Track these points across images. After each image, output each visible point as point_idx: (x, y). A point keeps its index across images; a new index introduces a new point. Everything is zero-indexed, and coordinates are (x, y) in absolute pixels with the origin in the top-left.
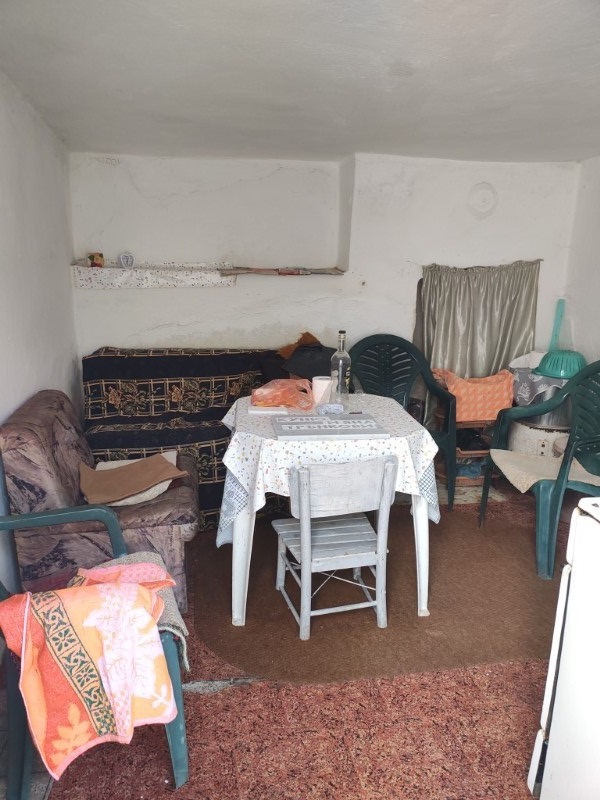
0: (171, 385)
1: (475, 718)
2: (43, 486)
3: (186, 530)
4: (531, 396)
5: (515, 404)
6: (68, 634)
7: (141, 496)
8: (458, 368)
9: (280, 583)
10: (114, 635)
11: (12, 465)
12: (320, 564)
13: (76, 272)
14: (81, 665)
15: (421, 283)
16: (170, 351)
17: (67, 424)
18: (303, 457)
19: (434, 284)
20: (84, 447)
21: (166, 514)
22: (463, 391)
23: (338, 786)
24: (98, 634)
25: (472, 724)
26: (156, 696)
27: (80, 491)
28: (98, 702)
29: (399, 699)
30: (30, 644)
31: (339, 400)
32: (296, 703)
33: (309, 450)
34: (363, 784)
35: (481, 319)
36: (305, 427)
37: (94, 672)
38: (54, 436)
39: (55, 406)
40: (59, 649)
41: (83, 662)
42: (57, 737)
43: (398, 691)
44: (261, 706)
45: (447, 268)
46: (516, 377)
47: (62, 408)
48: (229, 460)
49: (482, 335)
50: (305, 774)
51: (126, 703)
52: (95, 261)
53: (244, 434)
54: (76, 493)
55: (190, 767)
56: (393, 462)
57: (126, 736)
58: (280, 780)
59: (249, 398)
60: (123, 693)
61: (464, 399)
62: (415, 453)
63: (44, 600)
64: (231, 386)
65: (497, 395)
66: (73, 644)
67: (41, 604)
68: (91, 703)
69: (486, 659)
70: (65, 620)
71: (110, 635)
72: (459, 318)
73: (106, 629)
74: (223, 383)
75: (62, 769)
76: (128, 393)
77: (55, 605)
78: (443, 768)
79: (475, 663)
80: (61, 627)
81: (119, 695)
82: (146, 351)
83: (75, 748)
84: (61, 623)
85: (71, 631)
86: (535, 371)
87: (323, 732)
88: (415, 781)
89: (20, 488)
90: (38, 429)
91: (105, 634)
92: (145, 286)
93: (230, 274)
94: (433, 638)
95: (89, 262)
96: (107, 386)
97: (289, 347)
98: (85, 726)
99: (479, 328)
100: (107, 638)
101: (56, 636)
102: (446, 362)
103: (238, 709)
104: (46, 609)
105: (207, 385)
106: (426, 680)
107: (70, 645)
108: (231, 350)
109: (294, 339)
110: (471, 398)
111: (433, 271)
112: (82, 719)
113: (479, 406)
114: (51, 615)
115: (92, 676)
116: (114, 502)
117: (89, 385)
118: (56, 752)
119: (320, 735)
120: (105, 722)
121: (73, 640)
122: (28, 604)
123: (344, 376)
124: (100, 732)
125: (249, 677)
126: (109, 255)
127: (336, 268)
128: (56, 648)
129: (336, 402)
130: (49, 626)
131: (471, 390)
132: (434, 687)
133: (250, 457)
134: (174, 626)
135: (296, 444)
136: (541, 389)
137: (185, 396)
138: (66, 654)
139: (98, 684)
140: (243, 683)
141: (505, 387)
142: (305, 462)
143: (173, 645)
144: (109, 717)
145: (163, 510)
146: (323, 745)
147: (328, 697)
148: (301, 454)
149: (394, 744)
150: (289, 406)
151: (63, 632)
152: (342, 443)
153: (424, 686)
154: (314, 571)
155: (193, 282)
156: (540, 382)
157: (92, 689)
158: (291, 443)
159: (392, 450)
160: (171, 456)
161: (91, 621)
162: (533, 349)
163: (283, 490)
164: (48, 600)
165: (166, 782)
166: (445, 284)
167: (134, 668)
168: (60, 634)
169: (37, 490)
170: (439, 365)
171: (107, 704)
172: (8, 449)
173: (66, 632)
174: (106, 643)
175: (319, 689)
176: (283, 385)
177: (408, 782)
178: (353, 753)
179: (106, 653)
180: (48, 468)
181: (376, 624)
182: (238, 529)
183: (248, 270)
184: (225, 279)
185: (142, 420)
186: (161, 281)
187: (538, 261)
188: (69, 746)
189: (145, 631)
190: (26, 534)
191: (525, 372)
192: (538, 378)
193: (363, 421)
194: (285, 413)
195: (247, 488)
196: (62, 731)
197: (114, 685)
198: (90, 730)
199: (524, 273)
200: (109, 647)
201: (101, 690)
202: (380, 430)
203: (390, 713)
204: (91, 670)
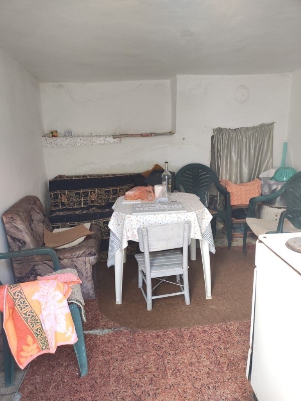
0: (91, 192)
1: (227, 346)
2: (24, 240)
3: (93, 259)
4: (269, 192)
5: (262, 195)
6: (25, 303)
7: (71, 244)
8: (233, 178)
9: (140, 285)
10: (46, 303)
11: (10, 230)
12: (155, 274)
13: (45, 140)
14: (32, 317)
15: (213, 137)
16: (90, 176)
17: (38, 211)
18: (145, 223)
19: (219, 138)
20: (47, 222)
21: (82, 252)
22: (235, 190)
23: (157, 376)
24: (39, 303)
25: (226, 349)
26: (67, 332)
27: (43, 242)
28: (40, 334)
29: (192, 337)
30: (7, 307)
31: (167, 196)
32: (142, 339)
33: (148, 220)
34: (169, 375)
35: (244, 153)
36: (147, 209)
37: (38, 321)
38: (31, 216)
39: (32, 203)
40: (21, 310)
41: (33, 316)
42: (22, 350)
43: (191, 333)
44: (125, 341)
45: (226, 129)
46: (262, 182)
47: (35, 204)
48: (112, 225)
49: (245, 162)
50: (142, 371)
51: (52, 335)
52: (54, 134)
53: (117, 213)
54: (41, 243)
55: (89, 368)
56: (188, 223)
57: (53, 350)
58: (130, 373)
59: (124, 196)
60: (51, 330)
61: (235, 194)
62: (200, 220)
63: (14, 287)
64: (120, 191)
65: (252, 191)
66: (27, 307)
67: (12, 289)
68: (38, 335)
69: (236, 319)
70: (23, 296)
71: (44, 304)
72: (233, 154)
73: (42, 301)
74: (116, 190)
75: (25, 365)
76: (71, 197)
77: (18, 289)
78: (209, 369)
79: (231, 320)
80: (22, 299)
81: (49, 331)
82: (78, 176)
83: (31, 356)
84: (21, 298)
85: (26, 302)
86: (272, 179)
87: (153, 352)
88: (194, 375)
89: (14, 241)
90: (22, 213)
91: (42, 303)
92: (78, 145)
93: (118, 138)
94: (212, 309)
95: (51, 135)
96: (61, 194)
97: (148, 172)
98: (35, 345)
99: (243, 157)
100: (43, 305)
101: (19, 303)
102: (228, 176)
103: (114, 342)
104: (14, 292)
105: (108, 191)
106: (206, 328)
107: (26, 308)
108: (119, 175)
109: (150, 168)
110: (239, 193)
111: (219, 131)
112: (34, 343)
113: (244, 197)
114: (16, 294)
115: (37, 323)
116: (58, 247)
117: (52, 194)
118: (22, 357)
119: (152, 353)
120: (44, 344)
121: (27, 306)
122: (6, 289)
123: (168, 184)
124: (43, 348)
125: (121, 327)
126: (61, 131)
127: (171, 132)
128: (19, 309)
129: (165, 197)
130: (16, 299)
131: (239, 189)
132: (210, 332)
133: (121, 224)
134: (77, 301)
135: (142, 217)
136: (274, 187)
137: (98, 197)
138: (25, 312)
139: (40, 326)
140: (118, 330)
141: (256, 187)
142: (146, 225)
143: (78, 309)
144: (45, 341)
145: (80, 250)
146: (152, 358)
147: (158, 336)
148: (144, 221)
149: (186, 358)
150: (143, 199)
151: (22, 302)
152: (163, 215)
153: (204, 331)
154: (152, 277)
155: (100, 142)
156: (273, 184)
157: (38, 329)
158: (139, 216)
159: (188, 218)
160: (87, 225)
161: (35, 297)
162: (272, 168)
163: (136, 239)
164: (16, 288)
165: (77, 374)
166: (225, 137)
167: (56, 319)
168: (21, 303)
169: (22, 241)
170: (224, 178)
171: (45, 335)
172: (8, 223)
173: (24, 302)
174: (43, 307)
175: (154, 333)
176: (139, 189)
177: (191, 375)
178: (166, 361)
179: (43, 312)
180: (26, 231)
181: (185, 303)
182: (117, 259)
183: (127, 135)
184: (115, 140)
185: (77, 209)
186: (85, 143)
187: (272, 124)
188: (28, 355)
189: (60, 301)
190: (18, 262)
191: (266, 180)
192: (272, 182)
193: (176, 205)
194: (140, 203)
195: (119, 238)
196: (24, 347)
197: (47, 326)
198: (38, 348)
199: (265, 131)
200: (44, 309)
201: (42, 329)
202: (183, 209)
203: (187, 343)
204: (37, 320)
